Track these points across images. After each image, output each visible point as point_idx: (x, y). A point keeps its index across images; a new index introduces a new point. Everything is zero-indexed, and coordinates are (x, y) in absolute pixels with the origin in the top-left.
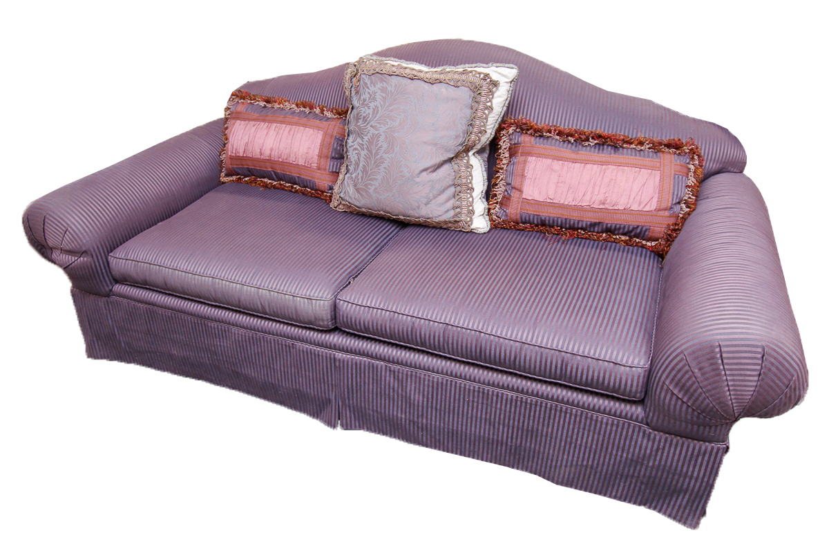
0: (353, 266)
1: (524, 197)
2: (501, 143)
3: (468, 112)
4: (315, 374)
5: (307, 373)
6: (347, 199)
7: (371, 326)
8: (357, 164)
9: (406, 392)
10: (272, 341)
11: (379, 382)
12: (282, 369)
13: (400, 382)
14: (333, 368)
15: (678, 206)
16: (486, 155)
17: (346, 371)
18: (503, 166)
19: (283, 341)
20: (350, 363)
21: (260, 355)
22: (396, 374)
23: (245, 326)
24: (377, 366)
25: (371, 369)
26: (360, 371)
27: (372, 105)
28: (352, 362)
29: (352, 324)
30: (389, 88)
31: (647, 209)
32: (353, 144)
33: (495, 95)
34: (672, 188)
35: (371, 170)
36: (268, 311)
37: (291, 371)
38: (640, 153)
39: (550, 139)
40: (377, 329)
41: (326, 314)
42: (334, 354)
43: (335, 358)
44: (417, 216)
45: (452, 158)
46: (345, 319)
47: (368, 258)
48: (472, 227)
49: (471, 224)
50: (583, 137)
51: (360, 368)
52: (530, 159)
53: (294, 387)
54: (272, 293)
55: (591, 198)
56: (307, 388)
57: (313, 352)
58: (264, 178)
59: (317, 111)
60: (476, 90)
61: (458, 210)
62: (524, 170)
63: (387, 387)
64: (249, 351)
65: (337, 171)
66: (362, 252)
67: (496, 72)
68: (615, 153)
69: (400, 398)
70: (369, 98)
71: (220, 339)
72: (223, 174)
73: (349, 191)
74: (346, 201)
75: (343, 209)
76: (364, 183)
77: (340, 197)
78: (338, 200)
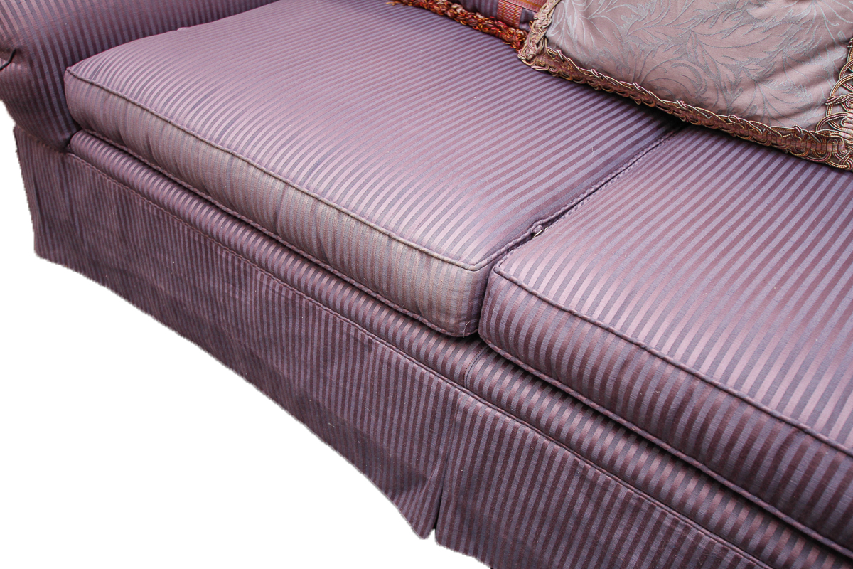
0: (549, 196)
4: (404, 418)
5: (389, 411)
6: (561, 42)
7: (565, 362)
9: (609, 539)
10: (331, 321)
11: (547, 491)
12: (341, 384)
13: (600, 513)
14: (447, 420)
17: (474, 439)
19: (353, 328)
20: (488, 427)
21: (303, 342)
22: (597, 491)
23: (282, 274)
24: (554, 454)
25: (536, 456)
26: (509, 450)
28: (494, 426)
29: (516, 344)
36: (329, 254)
37: (357, 395)
40: (580, 375)
41: (459, 301)
42: (456, 395)
43: (455, 403)
46: (502, 326)
47: (586, 183)
51: (510, 444)
53: (358, 426)
54: (346, 218)
56: (382, 438)
57: (410, 372)
61: (838, 110)
63: (564, 508)
64: (284, 327)
66: (574, 167)
69: (588, 544)
71: (234, 285)
73: (570, 24)
74: (558, 47)
75: (544, 66)
76: (610, 6)
77: (545, 37)
78: (538, 45)
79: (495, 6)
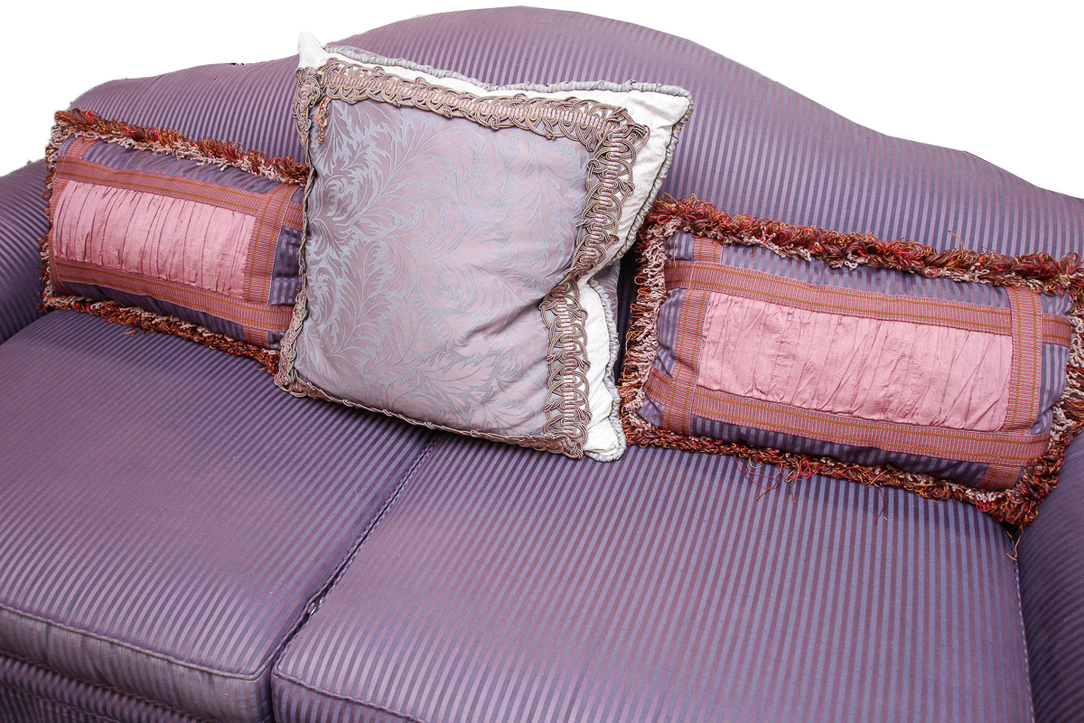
0: (318, 566)
1: (700, 381)
2: (648, 254)
3: (578, 197)
6: (310, 375)
8: (328, 306)
15: (1050, 415)
16: (614, 280)
18: (650, 304)
23: (67, 699)
27: (358, 175)
30: (396, 138)
31: (982, 426)
32: (317, 258)
33: (639, 157)
34: (1039, 375)
35: (358, 322)
38: (961, 289)
39: (759, 251)
44: (463, 424)
45: (542, 300)
48: (587, 447)
49: (584, 442)
50: (834, 250)
52: (714, 297)
55: (855, 396)
58: (134, 306)
59: (245, 163)
60: (595, 146)
61: (555, 413)
62: (700, 321)
65: (290, 301)
66: (341, 520)
67: (641, 103)
68: (906, 290)
70: (351, 159)
72: (49, 290)
73: (313, 360)
74: (307, 380)
75: (302, 392)
76: (343, 348)
77: (294, 368)
78: (290, 374)
79: (240, 332)
